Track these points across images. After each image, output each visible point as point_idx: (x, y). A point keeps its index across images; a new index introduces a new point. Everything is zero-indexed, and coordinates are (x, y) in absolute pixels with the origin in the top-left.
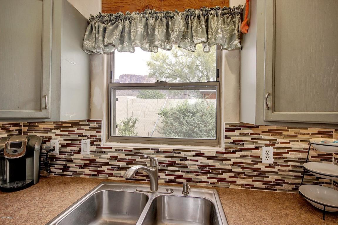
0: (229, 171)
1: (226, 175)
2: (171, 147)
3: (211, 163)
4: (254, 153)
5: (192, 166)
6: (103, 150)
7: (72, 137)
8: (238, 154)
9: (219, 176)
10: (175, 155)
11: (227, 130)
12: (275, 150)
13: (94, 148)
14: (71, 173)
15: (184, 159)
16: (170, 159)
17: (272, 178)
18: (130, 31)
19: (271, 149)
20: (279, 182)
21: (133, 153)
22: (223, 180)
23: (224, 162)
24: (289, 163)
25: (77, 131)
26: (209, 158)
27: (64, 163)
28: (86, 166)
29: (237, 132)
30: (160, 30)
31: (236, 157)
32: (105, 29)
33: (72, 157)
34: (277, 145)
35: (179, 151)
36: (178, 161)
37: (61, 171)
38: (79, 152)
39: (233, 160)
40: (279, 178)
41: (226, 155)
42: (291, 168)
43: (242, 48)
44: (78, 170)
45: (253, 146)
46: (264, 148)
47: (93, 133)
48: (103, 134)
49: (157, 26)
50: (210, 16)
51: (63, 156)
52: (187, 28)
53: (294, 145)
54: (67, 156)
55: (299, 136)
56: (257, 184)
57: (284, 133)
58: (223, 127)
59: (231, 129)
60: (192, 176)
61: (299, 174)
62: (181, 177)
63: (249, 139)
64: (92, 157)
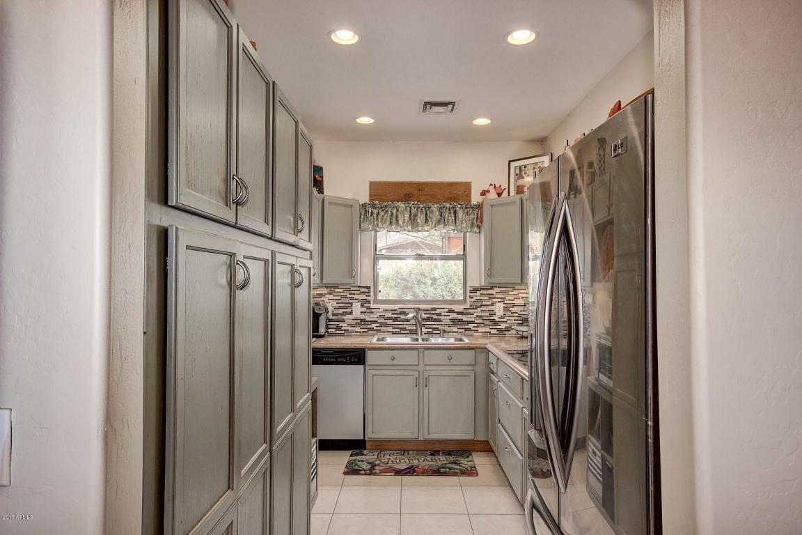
0: (473, 322)
1: (471, 326)
2: (429, 307)
3: (460, 317)
4: (490, 308)
5: (446, 320)
6: (373, 310)
7: (344, 300)
8: (479, 309)
9: (466, 327)
10: (432, 312)
11: (471, 292)
12: (505, 305)
13: (364, 310)
14: (343, 332)
15: (439, 315)
16: (428, 316)
17: (503, 326)
18: (397, 216)
19: (502, 305)
20: (508, 329)
21: (398, 312)
22: (469, 329)
23: (469, 316)
24: (514, 315)
25: (349, 296)
26: (458, 313)
27: (337, 323)
28: (357, 325)
29: (478, 293)
30: (422, 217)
31: (478, 312)
32: (378, 214)
33: (344, 317)
34: (506, 302)
35: (435, 309)
36: (435, 317)
37: (334, 330)
38: (351, 313)
39: (475, 314)
40: (508, 325)
41: (470, 311)
42: (515, 318)
43: (480, 232)
44: (350, 328)
45: (489, 303)
46: (497, 304)
47: (363, 297)
48: (371, 298)
49: (419, 214)
50: (457, 209)
51: (336, 317)
52: (441, 216)
53: (516, 302)
54: (340, 317)
55: (520, 295)
56: (493, 331)
57: (510, 293)
58: (468, 289)
59: (474, 291)
60: (446, 328)
61: (521, 322)
62: (437, 329)
63: (487, 298)
64: (362, 317)
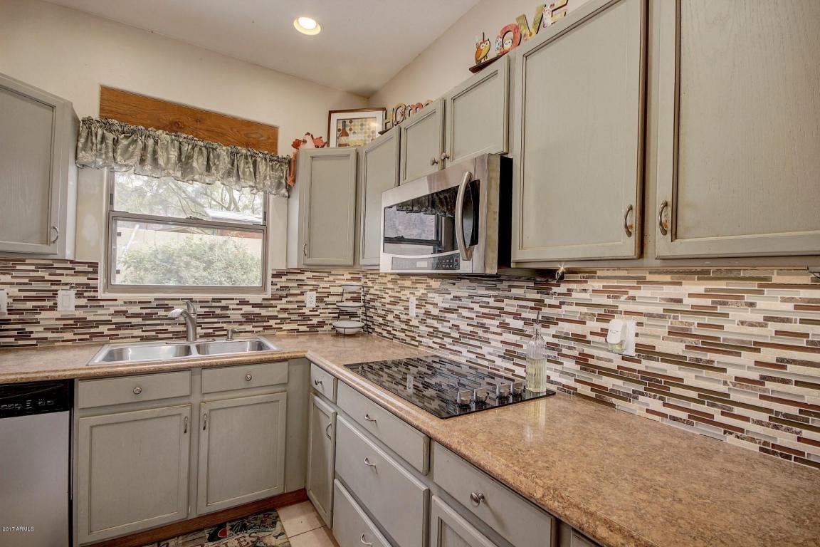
0: (275, 317)
1: (272, 322)
2: (209, 296)
3: (257, 310)
4: (300, 298)
5: (235, 315)
6: (101, 303)
7: (35, 286)
8: (284, 300)
9: (265, 324)
10: (214, 304)
11: (274, 276)
12: (318, 295)
13: (83, 302)
14: (34, 342)
15: (226, 308)
16: (207, 310)
17: (315, 321)
18: (155, 152)
19: (314, 294)
20: (321, 324)
21: (154, 304)
22: (270, 327)
23: (270, 309)
24: (329, 306)
25: (48, 277)
26: (255, 305)
27: (19, 326)
28: (66, 328)
29: (284, 278)
30: (200, 161)
31: (282, 304)
32: (116, 142)
33: (37, 316)
34: (319, 290)
35: (219, 300)
36: (218, 311)
37: (12, 340)
38: (53, 308)
39: (279, 307)
40: (321, 320)
41: (272, 302)
42: (330, 311)
43: (289, 197)
44: (49, 335)
45: (298, 292)
46: (309, 294)
47: (83, 280)
48: (100, 282)
49: (195, 157)
50: (259, 159)
51: (17, 317)
52: (233, 165)
53: (332, 290)
54: (26, 316)
55: (337, 282)
56: (302, 328)
57: (325, 279)
58: (270, 273)
59: (278, 275)
60: (236, 327)
61: (337, 315)
62: (221, 329)
63: (295, 285)
64: (79, 314)
